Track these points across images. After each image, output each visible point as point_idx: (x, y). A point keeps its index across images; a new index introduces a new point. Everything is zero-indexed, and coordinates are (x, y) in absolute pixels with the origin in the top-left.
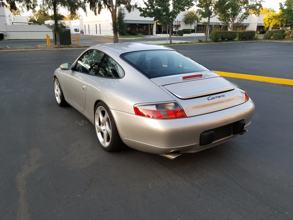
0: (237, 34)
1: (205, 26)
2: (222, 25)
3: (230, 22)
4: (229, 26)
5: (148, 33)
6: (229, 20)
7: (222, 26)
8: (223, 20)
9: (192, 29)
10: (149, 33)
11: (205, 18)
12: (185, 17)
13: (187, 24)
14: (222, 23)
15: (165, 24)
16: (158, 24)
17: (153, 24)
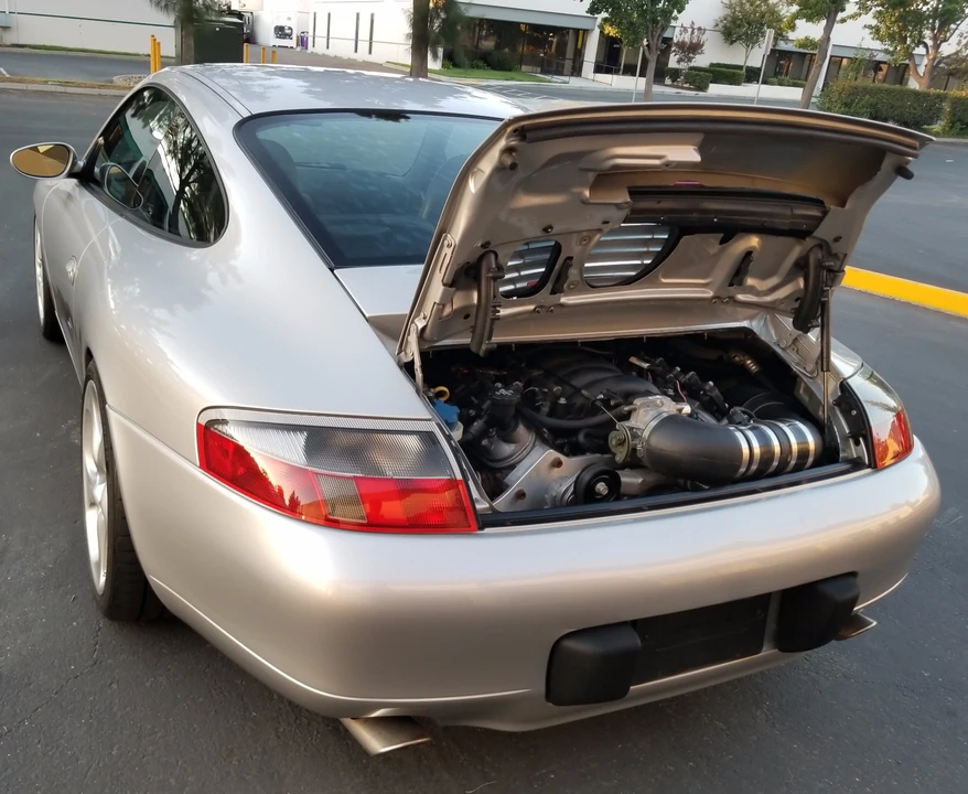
0: (947, 107)
1: (811, 60)
2: (885, 63)
3: (920, 50)
4: (916, 66)
5: (563, 66)
6: (920, 42)
7: (884, 67)
8: (892, 37)
9: (749, 64)
10: (568, 64)
11: (810, 24)
12: (728, 12)
13: (732, 43)
14: (886, 51)
15: (635, 33)
16: (606, 32)
17: (586, 32)
